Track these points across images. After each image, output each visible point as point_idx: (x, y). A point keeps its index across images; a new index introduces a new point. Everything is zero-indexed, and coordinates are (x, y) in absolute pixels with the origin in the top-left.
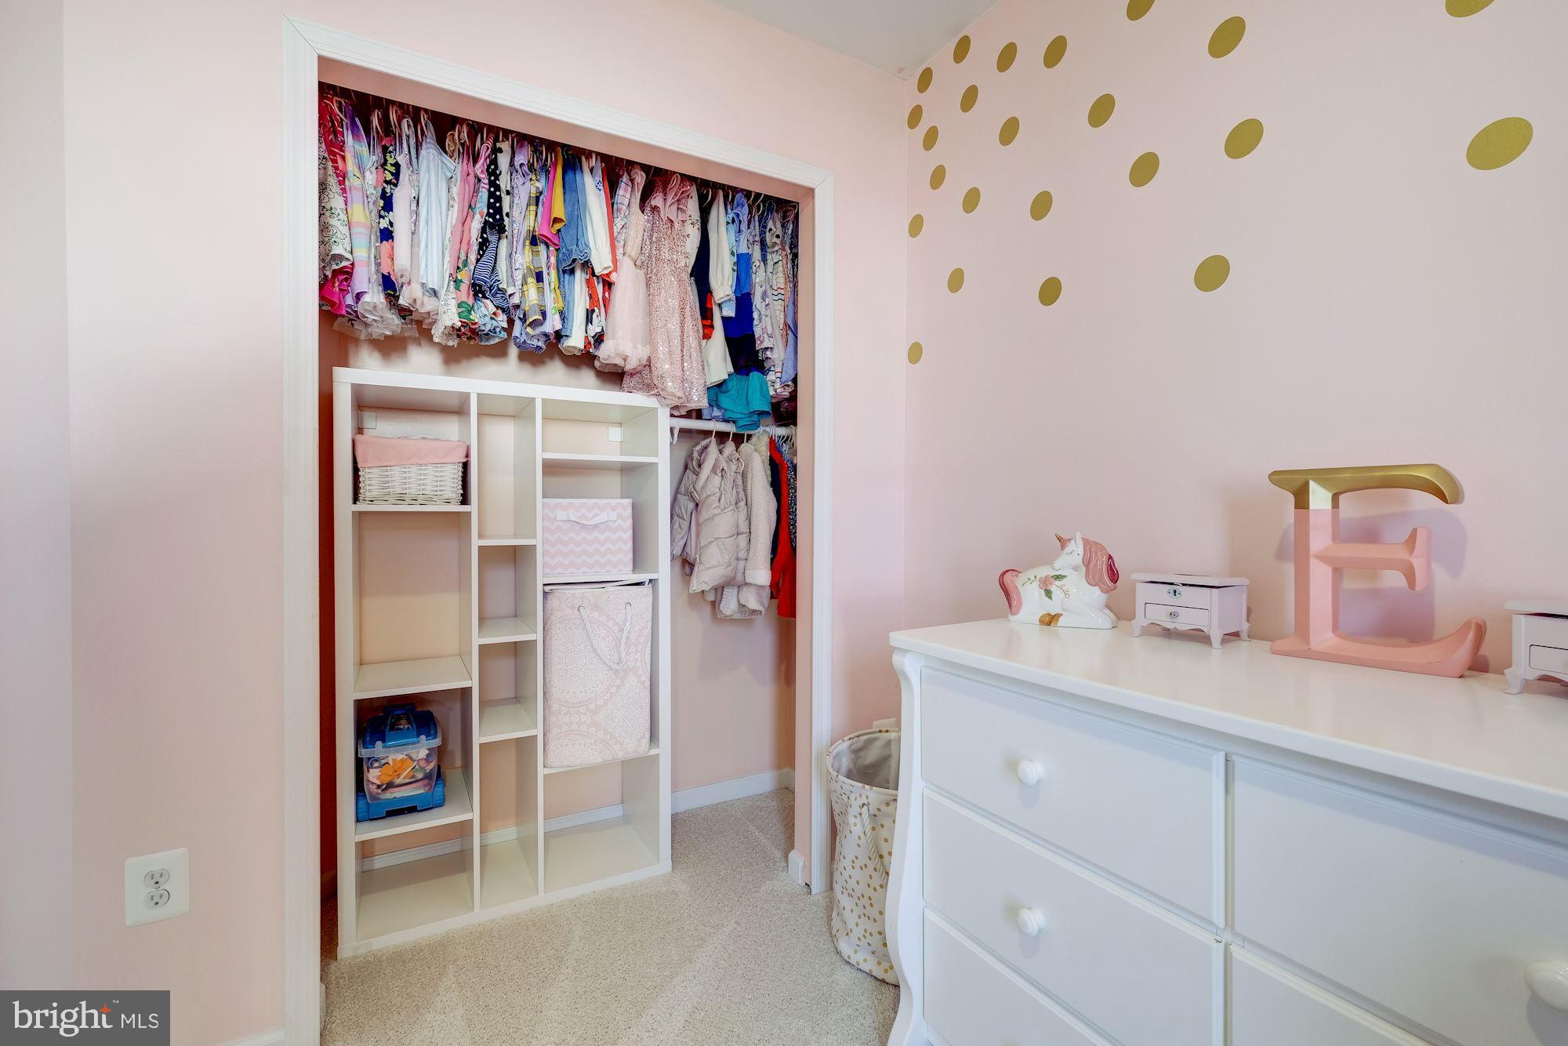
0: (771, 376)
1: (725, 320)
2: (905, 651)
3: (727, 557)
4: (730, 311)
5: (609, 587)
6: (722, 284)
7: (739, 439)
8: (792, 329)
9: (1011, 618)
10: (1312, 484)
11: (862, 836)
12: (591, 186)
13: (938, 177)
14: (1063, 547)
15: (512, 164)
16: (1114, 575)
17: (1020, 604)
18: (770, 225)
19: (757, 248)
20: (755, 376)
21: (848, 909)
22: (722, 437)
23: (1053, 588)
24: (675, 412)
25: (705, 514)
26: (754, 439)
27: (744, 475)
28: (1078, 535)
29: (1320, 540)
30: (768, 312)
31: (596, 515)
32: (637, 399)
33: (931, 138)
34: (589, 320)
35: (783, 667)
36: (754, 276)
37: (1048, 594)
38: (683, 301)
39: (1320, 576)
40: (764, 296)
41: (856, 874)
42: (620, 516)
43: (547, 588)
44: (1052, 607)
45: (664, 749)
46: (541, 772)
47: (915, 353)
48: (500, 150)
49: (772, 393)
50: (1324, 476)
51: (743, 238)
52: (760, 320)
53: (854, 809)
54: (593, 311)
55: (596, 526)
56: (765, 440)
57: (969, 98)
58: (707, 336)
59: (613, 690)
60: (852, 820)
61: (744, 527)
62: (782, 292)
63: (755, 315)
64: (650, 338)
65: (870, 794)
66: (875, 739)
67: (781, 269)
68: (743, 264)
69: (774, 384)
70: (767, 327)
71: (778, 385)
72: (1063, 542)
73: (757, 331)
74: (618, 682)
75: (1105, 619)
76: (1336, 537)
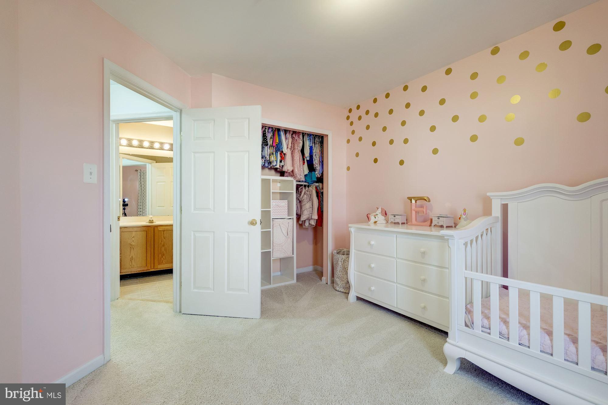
0: (316, 173)
1: (307, 160)
2: (351, 227)
3: (308, 213)
4: (308, 159)
5: (285, 219)
6: (307, 153)
7: (308, 186)
8: (322, 163)
9: (369, 222)
10: (412, 200)
11: (341, 265)
12: (282, 134)
13: (353, 132)
14: (378, 209)
15: (268, 131)
16: (386, 214)
17: (370, 220)
18: (316, 139)
19: (314, 144)
20: (313, 172)
21: (338, 281)
22: (305, 186)
23: (376, 217)
24: (297, 181)
25: (303, 204)
26: (312, 186)
27: (311, 195)
28: (380, 207)
29: (413, 207)
30: (316, 159)
31: (281, 204)
32: (290, 178)
33: (352, 124)
34: (281, 162)
35: (315, 241)
36: (313, 151)
37: (375, 218)
38: (300, 157)
39: (414, 213)
40: (315, 155)
41: (340, 273)
42: (285, 204)
43: (273, 219)
44: (376, 220)
45: (295, 256)
46: (272, 259)
47: (348, 169)
48: (266, 129)
49: (317, 176)
50: (414, 198)
51: (311, 143)
52: (315, 160)
53: (340, 260)
54: (282, 160)
55: (281, 206)
56: (315, 187)
57: (360, 118)
58: (304, 164)
59: (286, 241)
60: (339, 263)
61: (311, 206)
62: (318, 153)
63: (314, 159)
64: (293, 165)
65: (343, 257)
66: (341, 251)
67: (318, 148)
68: (311, 148)
69: (317, 174)
70: (316, 162)
71: (318, 175)
72: (378, 208)
73: (314, 163)
74: (287, 240)
75: (384, 222)
76: (416, 207)
